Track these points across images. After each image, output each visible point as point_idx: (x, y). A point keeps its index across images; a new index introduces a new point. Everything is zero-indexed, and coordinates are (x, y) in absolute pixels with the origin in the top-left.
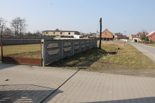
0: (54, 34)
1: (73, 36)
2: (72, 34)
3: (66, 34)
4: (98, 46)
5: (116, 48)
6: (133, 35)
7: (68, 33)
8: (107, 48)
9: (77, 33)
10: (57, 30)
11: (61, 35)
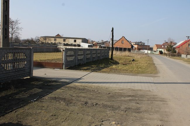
0: (55, 41)
1: (80, 44)
2: (79, 42)
3: (71, 41)
4: (110, 57)
5: (130, 59)
6: (158, 45)
7: (73, 40)
8: (120, 59)
9: (85, 41)
10: (58, 36)
11: (64, 42)
